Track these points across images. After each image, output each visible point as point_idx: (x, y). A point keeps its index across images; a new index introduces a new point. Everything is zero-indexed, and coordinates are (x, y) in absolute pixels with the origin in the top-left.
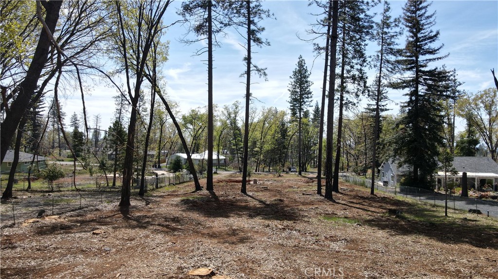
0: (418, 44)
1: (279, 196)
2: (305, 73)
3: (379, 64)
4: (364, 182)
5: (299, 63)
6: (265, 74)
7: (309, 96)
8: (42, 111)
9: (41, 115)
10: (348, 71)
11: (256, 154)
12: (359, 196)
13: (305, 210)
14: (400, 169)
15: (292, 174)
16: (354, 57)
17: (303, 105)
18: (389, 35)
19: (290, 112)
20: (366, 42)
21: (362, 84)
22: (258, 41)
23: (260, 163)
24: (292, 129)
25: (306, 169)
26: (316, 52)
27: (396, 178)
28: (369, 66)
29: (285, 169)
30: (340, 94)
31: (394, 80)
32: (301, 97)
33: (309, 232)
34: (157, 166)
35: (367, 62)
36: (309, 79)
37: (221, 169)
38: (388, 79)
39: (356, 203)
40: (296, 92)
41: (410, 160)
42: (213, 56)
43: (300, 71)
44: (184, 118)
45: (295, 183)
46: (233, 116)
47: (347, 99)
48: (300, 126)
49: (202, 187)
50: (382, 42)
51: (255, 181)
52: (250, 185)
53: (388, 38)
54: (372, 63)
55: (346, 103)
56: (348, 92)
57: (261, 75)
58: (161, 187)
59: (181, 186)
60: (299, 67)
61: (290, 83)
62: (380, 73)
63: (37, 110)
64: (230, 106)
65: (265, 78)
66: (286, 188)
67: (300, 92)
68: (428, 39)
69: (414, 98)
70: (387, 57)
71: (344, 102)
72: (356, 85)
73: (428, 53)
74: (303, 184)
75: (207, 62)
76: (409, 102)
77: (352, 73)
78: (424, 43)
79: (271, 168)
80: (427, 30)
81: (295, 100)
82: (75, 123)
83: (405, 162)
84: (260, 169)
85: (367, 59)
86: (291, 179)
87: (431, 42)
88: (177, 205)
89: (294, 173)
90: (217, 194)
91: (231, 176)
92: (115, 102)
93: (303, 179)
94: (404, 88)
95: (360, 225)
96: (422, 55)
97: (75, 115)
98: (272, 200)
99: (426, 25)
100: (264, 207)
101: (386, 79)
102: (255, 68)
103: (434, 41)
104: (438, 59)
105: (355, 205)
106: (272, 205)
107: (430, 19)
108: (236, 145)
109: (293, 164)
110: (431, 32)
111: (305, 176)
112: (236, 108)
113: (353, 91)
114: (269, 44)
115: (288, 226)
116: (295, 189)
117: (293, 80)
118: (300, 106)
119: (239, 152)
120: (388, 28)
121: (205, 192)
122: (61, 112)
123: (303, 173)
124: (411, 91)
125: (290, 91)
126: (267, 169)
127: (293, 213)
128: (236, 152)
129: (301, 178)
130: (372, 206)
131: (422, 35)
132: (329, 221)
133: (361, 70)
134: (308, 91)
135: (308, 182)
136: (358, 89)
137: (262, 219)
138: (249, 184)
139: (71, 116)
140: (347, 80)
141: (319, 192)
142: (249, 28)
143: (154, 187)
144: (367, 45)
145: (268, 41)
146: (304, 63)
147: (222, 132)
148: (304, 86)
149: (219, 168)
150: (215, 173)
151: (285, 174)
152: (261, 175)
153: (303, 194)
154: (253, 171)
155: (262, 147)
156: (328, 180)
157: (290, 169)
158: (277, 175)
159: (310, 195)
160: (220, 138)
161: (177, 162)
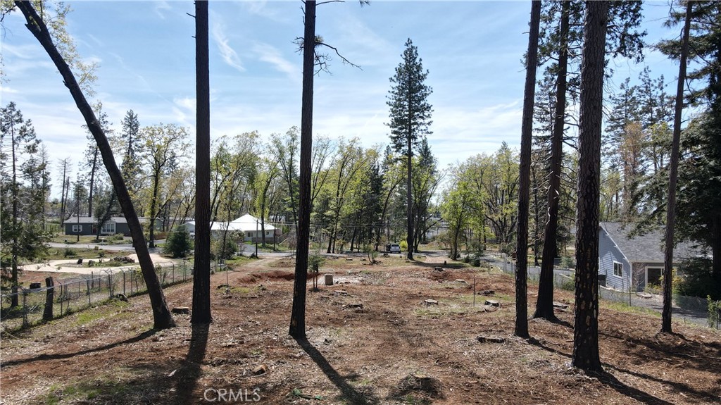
2: (418, 71)
5: (406, 53)
7: (426, 113)
11: (329, 222)
15: (395, 258)
17: (414, 130)
19: (390, 143)
23: (335, 237)
24: (391, 177)
25: (416, 247)
27: (629, 271)
29: (381, 247)
32: (411, 116)
36: (424, 83)
37: (267, 248)
40: (401, 106)
43: (408, 68)
48: (410, 168)
49: (187, 311)
51: (329, 281)
52: (317, 294)
60: (406, 61)
61: (391, 90)
64: (282, 136)
67: (410, 106)
79: (355, 245)
81: (400, 121)
84: (336, 247)
89: (398, 255)
91: (281, 263)
108: (293, 205)
111: (421, 261)
112: (293, 140)
117: (395, 85)
118: (410, 132)
123: (415, 256)
125: (390, 105)
126: (347, 248)
128: (293, 218)
134: (424, 105)
138: (315, 289)
146: (416, 54)
147: (269, 183)
148: (417, 96)
149: (264, 246)
150: (254, 257)
151: (382, 257)
152: (338, 261)
153: (481, 340)
154: (324, 252)
155: (339, 208)
156: (587, 304)
157: (389, 248)
158: (368, 259)
159: (502, 341)
160: (265, 193)
161: (180, 238)
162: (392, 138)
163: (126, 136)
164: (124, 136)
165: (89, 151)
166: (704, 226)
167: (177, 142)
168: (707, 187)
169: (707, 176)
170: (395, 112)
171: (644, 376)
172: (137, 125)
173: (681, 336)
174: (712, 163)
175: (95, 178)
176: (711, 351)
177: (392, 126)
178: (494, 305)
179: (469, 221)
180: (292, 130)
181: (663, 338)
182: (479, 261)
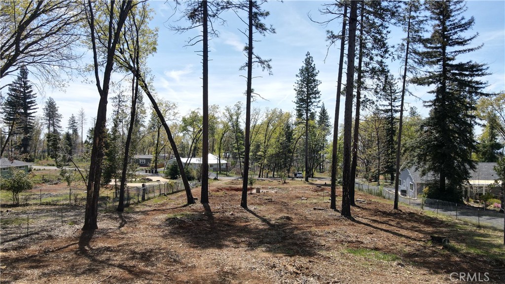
0: (445, 33)
1: (285, 211)
2: (313, 71)
3: (404, 55)
4: (381, 192)
5: (306, 60)
6: (269, 67)
7: (317, 96)
8: (34, 112)
9: (33, 117)
10: (367, 64)
11: (260, 159)
12: (380, 211)
13: (320, 234)
14: (425, 178)
15: (298, 181)
16: (373, 48)
17: (310, 106)
18: (417, 19)
19: (295, 112)
20: (388, 30)
21: (383, 78)
22: (261, 27)
23: (263, 168)
24: (298, 131)
25: (313, 174)
26: (330, 41)
27: (415, 188)
28: (391, 57)
29: (290, 175)
30: (356, 91)
31: (422, 73)
32: (308, 97)
33: (333, 280)
34: (154, 171)
35: (389, 53)
36: (316, 78)
37: (223, 174)
38: (414, 72)
39: (381, 222)
40: (302, 91)
41: (435, 167)
42: (208, 46)
43: (307, 69)
44: (184, 120)
45: (303, 191)
46: (235, 117)
47: (365, 96)
48: (307, 128)
49: (197, 199)
50: (409, 29)
51: (258, 190)
52: (252, 196)
53: (416, 24)
54: (396, 53)
55: (364, 101)
56: (366, 88)
57: (264, 68)
58: (149, 199)
59: (173, 197)
60: (306, 65)
61: (297, 82)
62: (406, 65)
63: (29, 112)
64: (232, 107)
65: (269, 72)
66: (292, 199)
67: (307, 92)
68: (458, 27)
69: (440, 97)
70: (415, 46)
71: (361, 100)
72: (375, 80)
73: (457, 44)
74: (312, 193)
75: (202, 53)
76: (435, 100)
77: (370, 66)
78: (453, 31)
79: (275, 173)
80: (457, 17)
81: (302, 100)
82: (73, 126)
83: (429, 169)
84: (264, 174)
85: (389, 49)
86: (297, 185)
87: (461, 31)
88: (159, 226)
89: (300, 179)
90: (212, 208)
91: (232, 183)
92: (112, 103)
93: (311, 186)
94: (429, 84)
95: (402, 265)
96: (451, 46)
97: (73, 117)
98: (278, 217)
99: (455, 11)
100: (269, 229)
101: (412, 72)
102: (258, 60)
103: (466, 29)
104: (469, 50)
105: (380, 226)
106: (278, 226)
107: (461, 4)
108: (238, 149)
109: (299, 168)
110: (463, 19)
111: (313, 182)
112: (238, 109)
113: (372, 87)
114: (273, 31)
115: (302, 267)
116: (303, 201)
117: (299, 79)
118: (307, 107)
119: (241, 156)
120: (415, 12)
121: (198, 205)
122: (56, 114)
123: (310, 179)
124: (438, 88)
125: (296, 90)
126: (271, 175)
127: (305, 239)
128: (238, 156)
129: (307, 185)
130: (402, 227)
131: (450, 23)
132: (358, 257)
133: (382, 62)
134: (316, 91)
135: (316, 191)
136: (378, 84)
137: (266, 251)
138: (251, 194)
139: (69, 119)
140: (365, 74)
141: (333, 206)
142: (250, 12)
143: (140, 199)
144: (389, 33)
145: (273, 27)
146: (312, 61)
147: (223, 135)
148: (312, 85)
149: (220, 173)
150: (216, 179)
151: (290, 180)
152: (264, 182)
153: (315, 209)
154: (257, 177)
155: (266, 151)
156: (346, 193)
157: (296, 175)
158: (282, 181)
159: (323, 209)
160: (221, 141)
161: (175, 168)
162: (297, 110)
167: (170, 111)
170: (299, 95)
177: (297, 103)
180: (238, 103)
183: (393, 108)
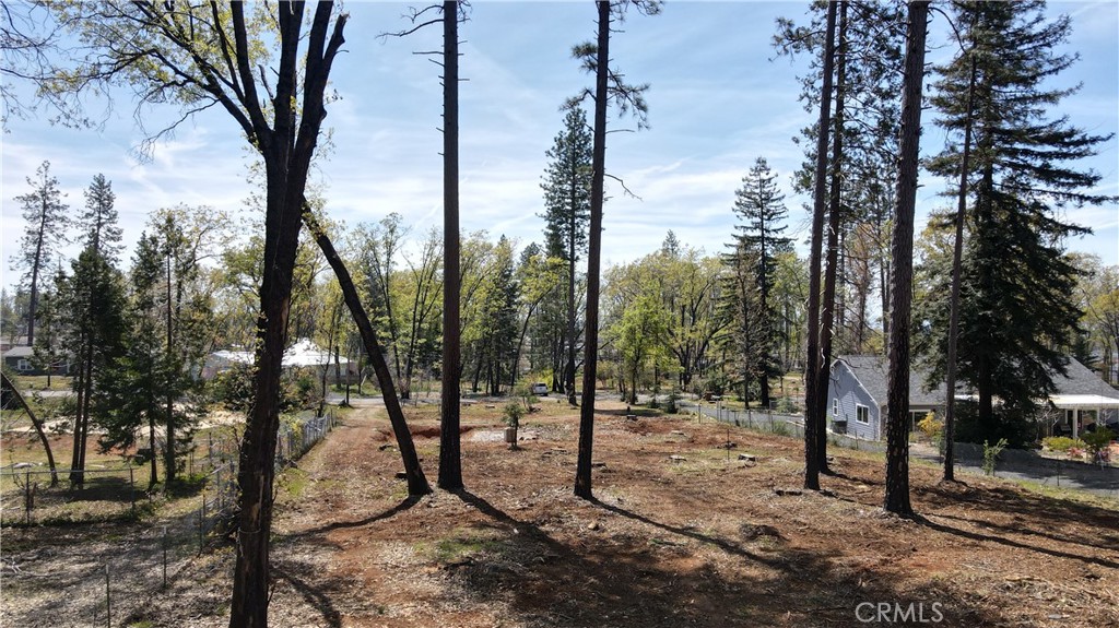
2: (586, 143)
5: (569, 117)
6: (641, 106)
15: (551, 403)
17: (577, 226)
19: (544, 240)
27: (876, 416)
32: (575, 206)
40: (560, 190)
61: (548, 169)
67: (573, 192)
75: (441, 58)
81: (558, 212)
108: (391, 328)
110: (1039, 20)
112: (392, 231)
117: (554, 161)
125: (545, 188)
150: (345, 405)
153: (779, 493)
156: (900, 451)
159: (800, 493)
162: (547, 234)
163: (92, 215)
164: (88, 215)
165: (27, 238)
166: (968, 363)
167: (212, 233)
168: (975, 323)
169: (975, 310)
170: (552, 199)
171: (950, 517)
172: (110, 199)
173: (965, 484)
174: (979, 294)
175: (38, 281)
176: (996, 496)
177: (547, 219)
178: (751, 459)
179: (650, 351)
180: (390, 218)
181: (945, 486)
182: (673, 406)
183: (766, 235)
